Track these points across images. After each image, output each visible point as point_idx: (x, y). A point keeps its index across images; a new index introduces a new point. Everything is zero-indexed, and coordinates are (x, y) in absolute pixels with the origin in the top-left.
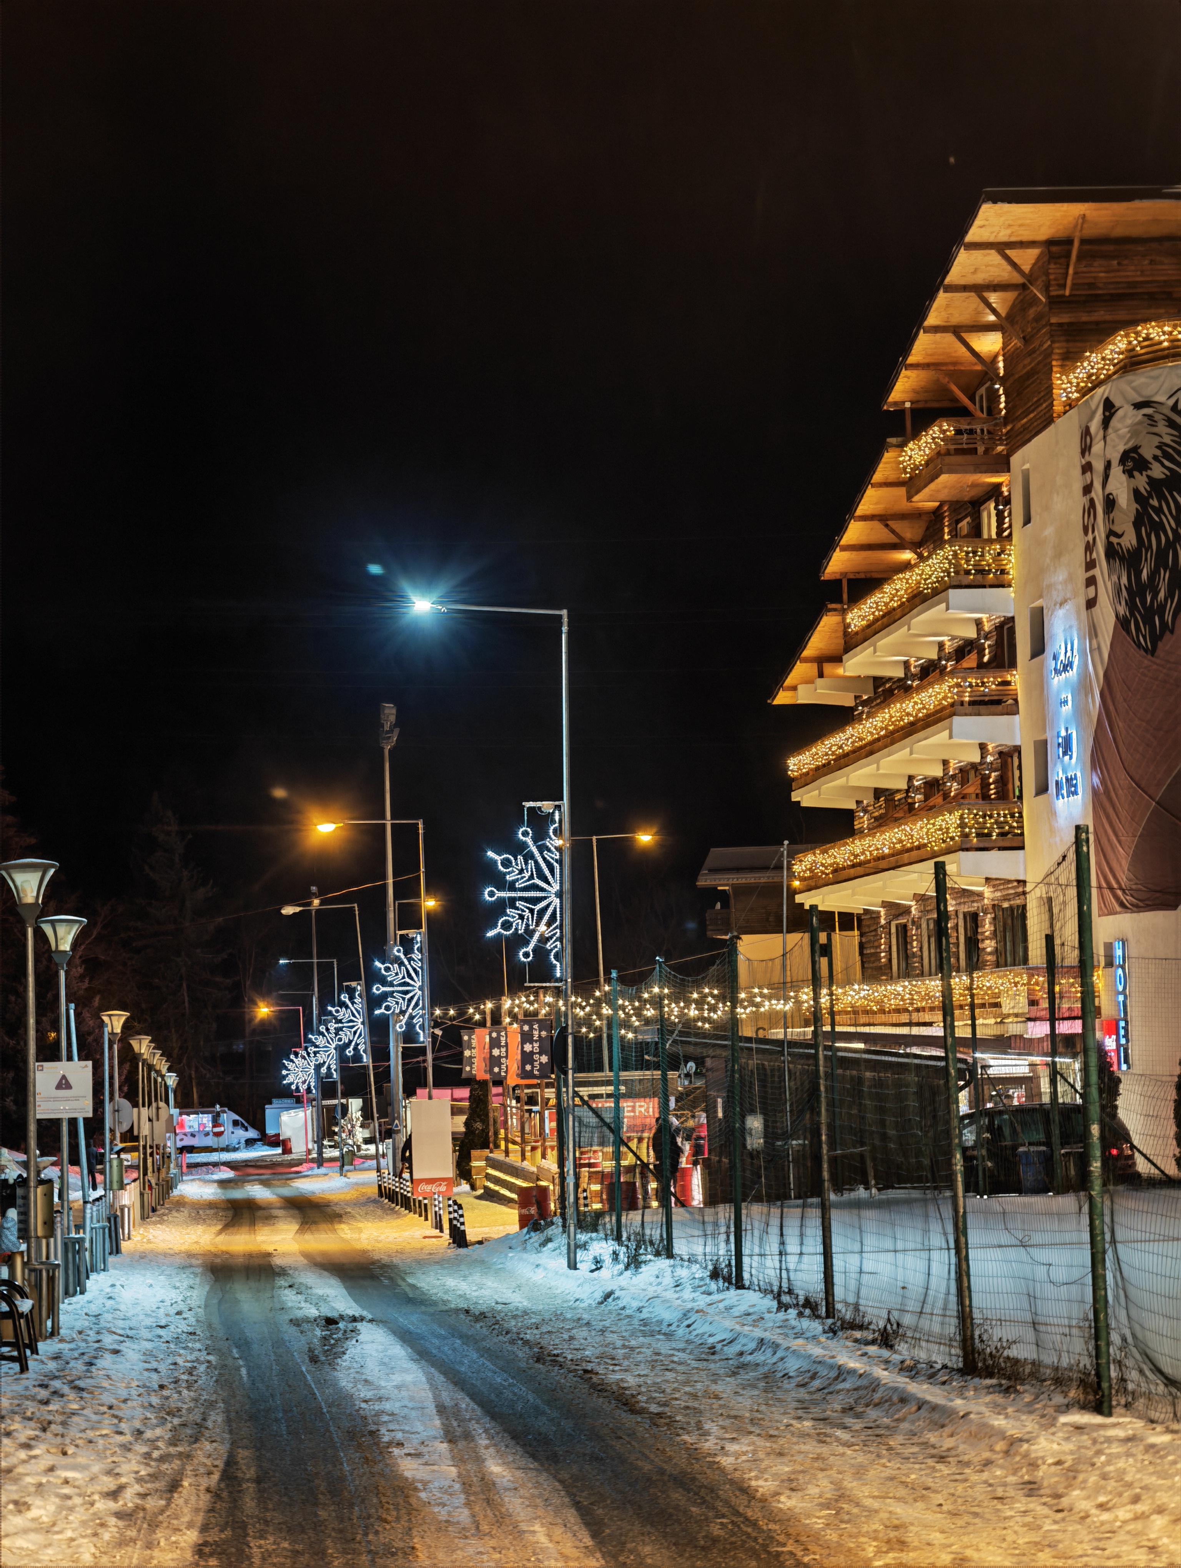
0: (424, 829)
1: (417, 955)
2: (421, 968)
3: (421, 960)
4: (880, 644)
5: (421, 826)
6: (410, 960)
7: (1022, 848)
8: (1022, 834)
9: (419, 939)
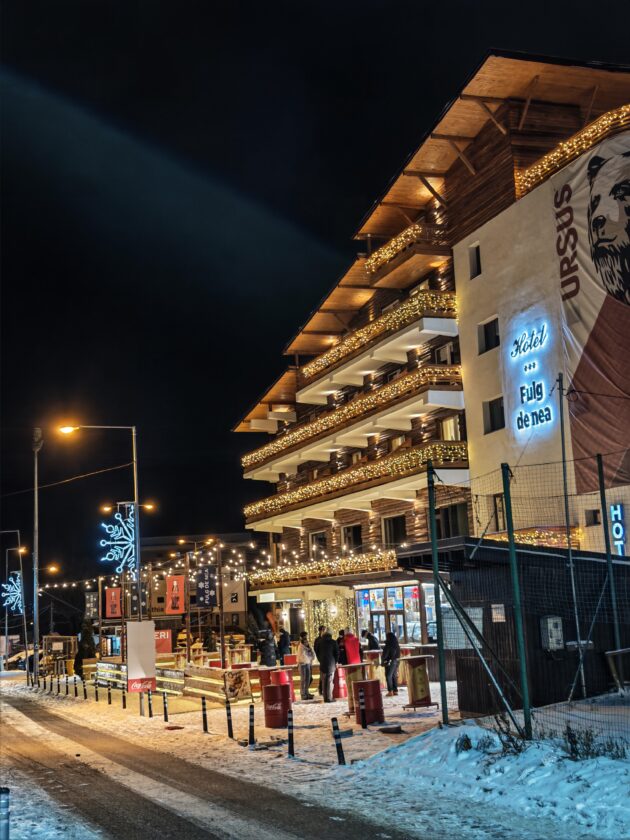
0: (136, 433)
1: (131, 520)
2: (134, 528)
3: (134, 523)
4: (334, 376)
5: (134, 430)
6: (126, 522)
7: (468, 468)
8: (467, 460)
9: (132, 508)
